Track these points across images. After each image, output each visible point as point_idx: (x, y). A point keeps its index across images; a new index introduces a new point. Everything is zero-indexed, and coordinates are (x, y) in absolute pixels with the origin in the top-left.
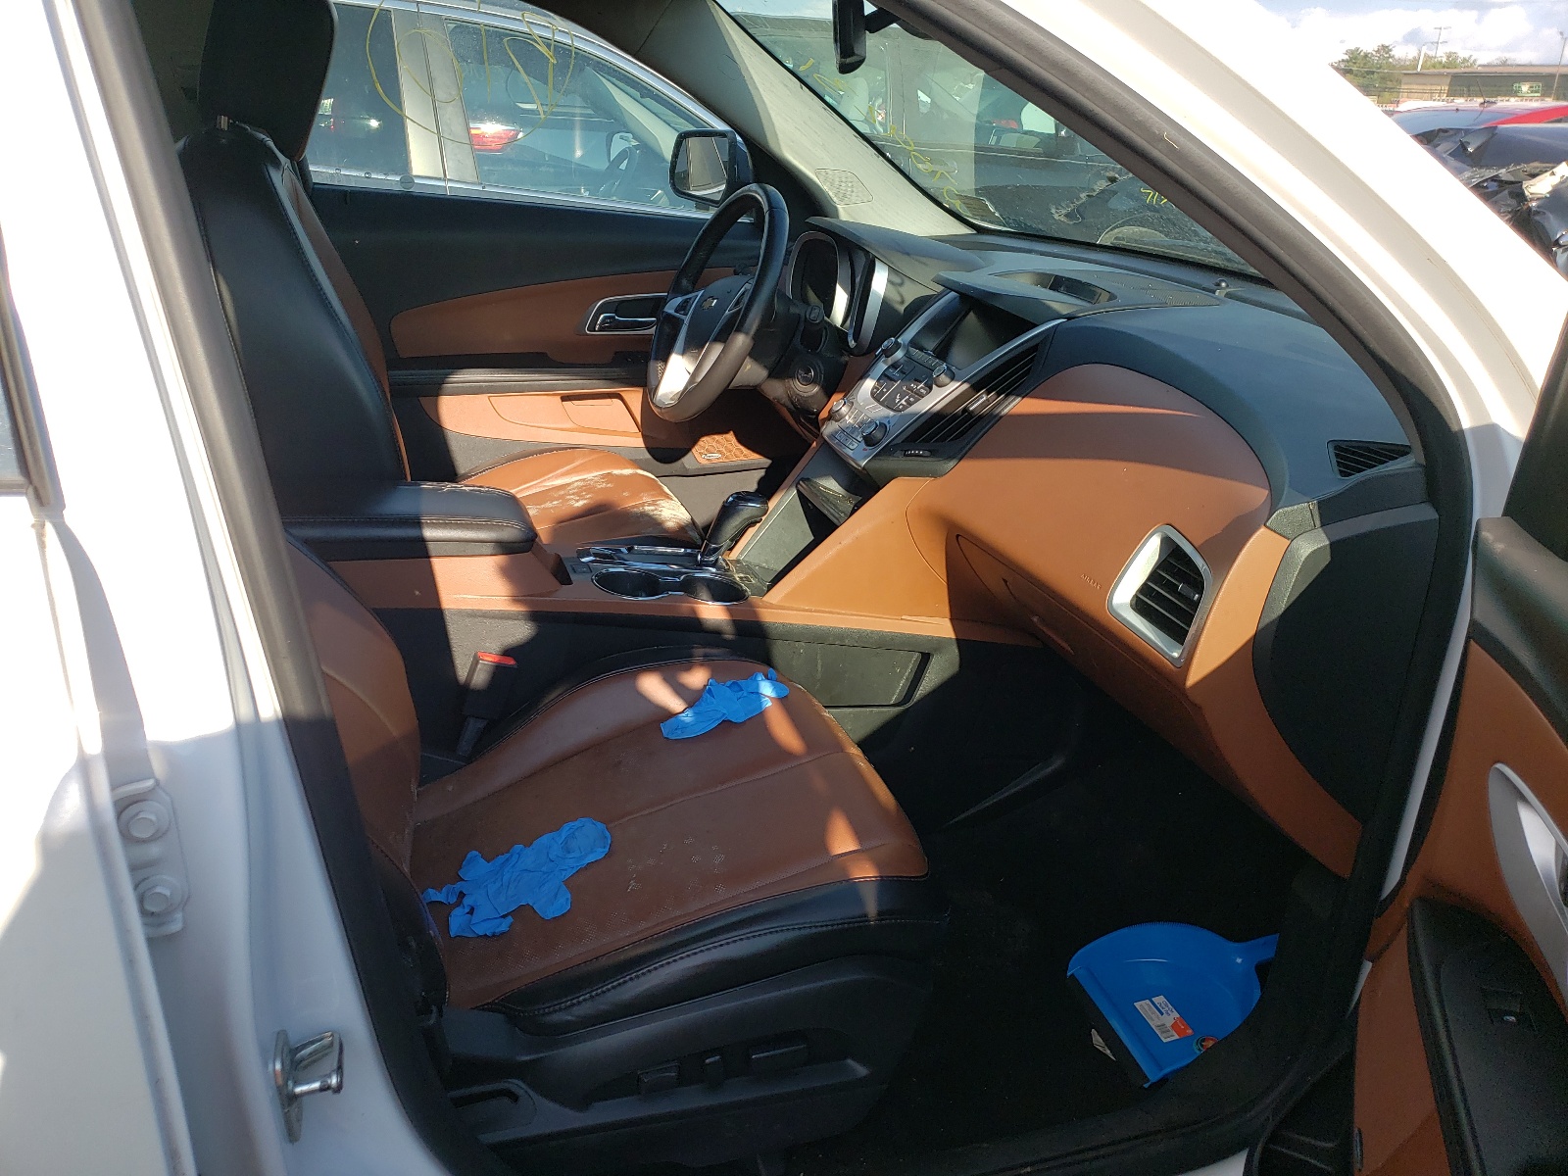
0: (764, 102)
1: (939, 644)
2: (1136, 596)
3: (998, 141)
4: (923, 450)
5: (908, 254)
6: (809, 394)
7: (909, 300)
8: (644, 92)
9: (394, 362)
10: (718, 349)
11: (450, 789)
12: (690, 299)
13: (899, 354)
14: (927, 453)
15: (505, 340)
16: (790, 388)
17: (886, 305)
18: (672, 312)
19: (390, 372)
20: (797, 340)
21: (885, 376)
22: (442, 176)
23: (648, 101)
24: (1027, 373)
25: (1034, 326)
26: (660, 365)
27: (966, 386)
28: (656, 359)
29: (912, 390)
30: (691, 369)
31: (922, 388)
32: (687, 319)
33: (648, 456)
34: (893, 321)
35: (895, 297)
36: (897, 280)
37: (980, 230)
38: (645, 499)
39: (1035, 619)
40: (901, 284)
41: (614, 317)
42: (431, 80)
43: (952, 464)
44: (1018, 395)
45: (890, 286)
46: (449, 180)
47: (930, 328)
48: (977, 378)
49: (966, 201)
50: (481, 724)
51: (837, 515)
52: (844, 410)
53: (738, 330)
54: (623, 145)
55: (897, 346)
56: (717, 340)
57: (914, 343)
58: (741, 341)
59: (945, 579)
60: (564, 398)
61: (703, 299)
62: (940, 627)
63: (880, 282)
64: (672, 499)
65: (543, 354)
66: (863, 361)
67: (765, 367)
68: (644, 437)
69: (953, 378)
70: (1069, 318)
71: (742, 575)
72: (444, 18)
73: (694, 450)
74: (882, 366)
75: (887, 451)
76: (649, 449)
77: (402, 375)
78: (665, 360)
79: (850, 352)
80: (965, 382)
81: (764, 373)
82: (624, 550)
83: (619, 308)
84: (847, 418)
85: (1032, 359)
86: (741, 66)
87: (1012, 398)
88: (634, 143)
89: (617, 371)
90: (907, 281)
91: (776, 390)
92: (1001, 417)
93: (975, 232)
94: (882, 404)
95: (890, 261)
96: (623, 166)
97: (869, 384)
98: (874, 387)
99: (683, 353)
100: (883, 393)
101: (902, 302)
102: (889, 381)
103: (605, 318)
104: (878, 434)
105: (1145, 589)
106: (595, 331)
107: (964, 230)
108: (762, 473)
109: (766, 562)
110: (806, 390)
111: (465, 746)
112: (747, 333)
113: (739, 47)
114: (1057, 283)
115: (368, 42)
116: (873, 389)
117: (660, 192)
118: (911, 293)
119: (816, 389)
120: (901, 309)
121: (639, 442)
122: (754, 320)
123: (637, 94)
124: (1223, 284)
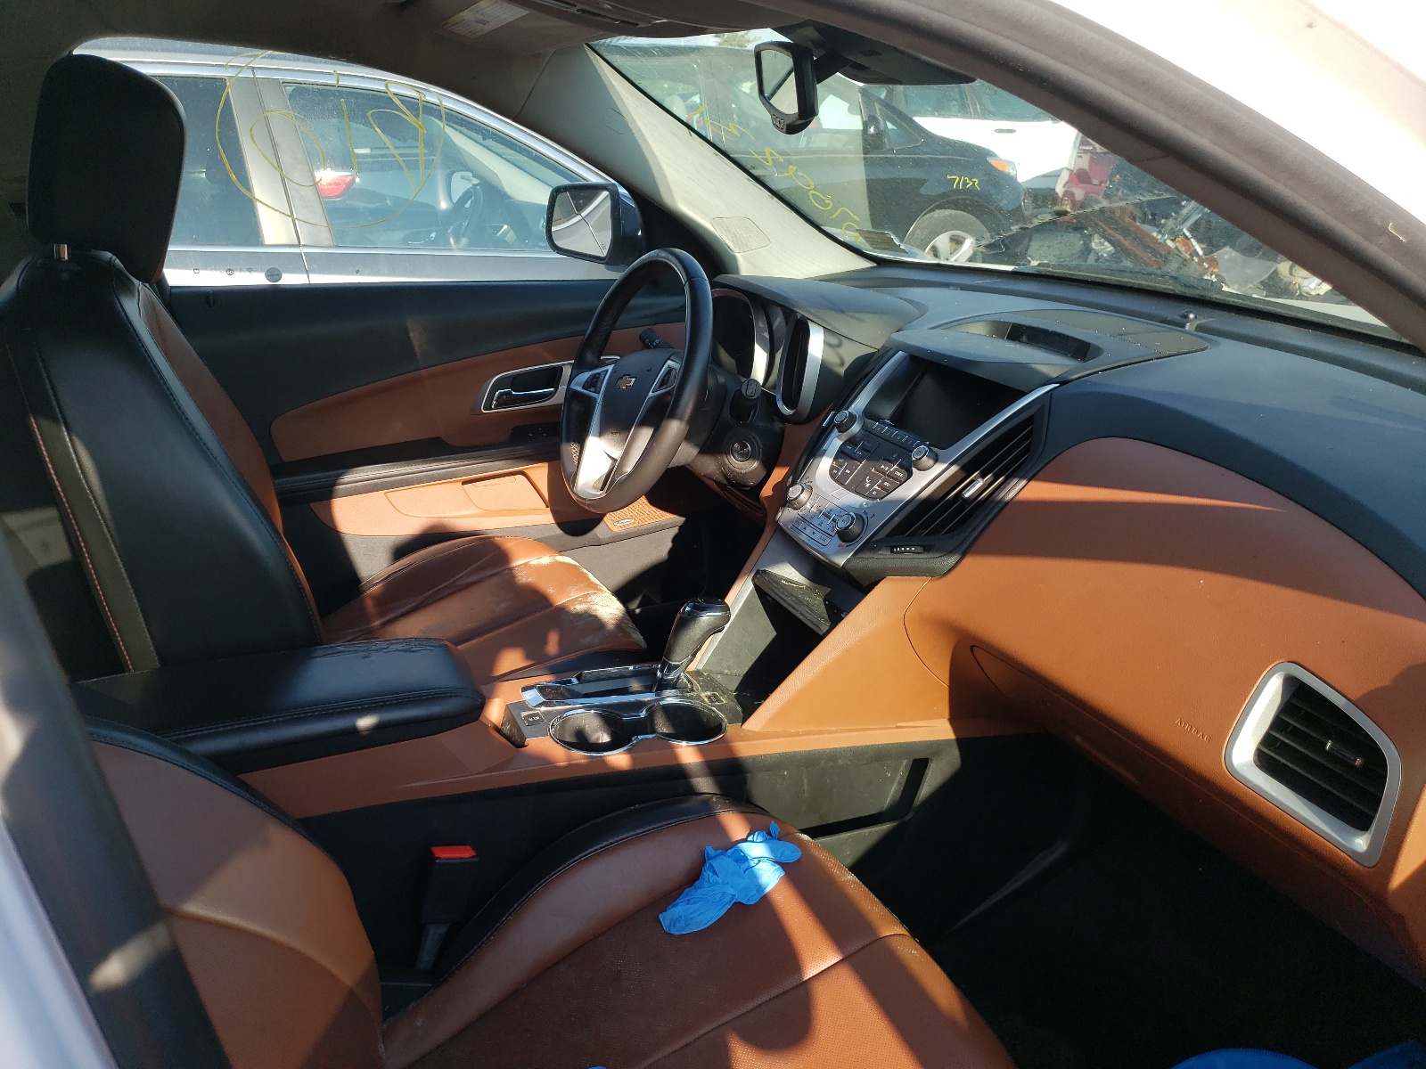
0: (654, 154)
1: (937, 747)
2: (1258, 750)
3: (808, 142)
4: (913, 546)
5: (842, 312)
6: (747, 471)
7: (849, 361)
8: (485, 134)
9: (279, 468)
10: (646, 434)
11: (419, 1023)
12: (599, 374)
13: (856, 428)
14: (920, 549)
15: (398, 431)
16: (724, 464)
17: (825, 368)
18: (579, 389)
19: (277, 481)
20: (726, 414)
21: (841, 454)
22: (296, 242)
23: (490, 142)
24: (1027, 449)
25: (1023, 394)
26: (574, 448)
27: (954, 469)
28: (569, 441)
29: (884, 473)
30: (617, 454)
31: (896, 470)
32: (599, 398)
33: (559, 531)
34: (839, 387)
35: (833, 359)
36: (834, 341)
37: (881, 262)
38: (574, 595)
39: (1078, 739)
40: (839, 345)
41: (510, 393)
42: (274, 146)
43: (952, 560)
44: (1022, 478)
45: (827, 347)
46: (304, 245)
47: (883, 393)
48: (965, 460)
49: (868, 235)
50: (443, 930)
51: (814, 620)
52: (804, 497)
53: (672, 416)
54: (466, 186)
55: (852, 418)
56: (644, 423)
57: (868, 413)
58: (674, 428)
59: (947, 683)
60: (465, 483)
61: (616, 377)
62: (940, 729)
63: (817, 345)
64: (600, 590)
65: (438, 439)
66: (808, 432)
67: (697, 445)
68: (554, 513)
69: (936, 460)
70: (1063, 382)
71: (709, 693)
72: (281, 81)
73: (605, 519)
74: (835, 442)
75: (869, 546)
76: (560, 524)
77: (287, 481)
78: (581, 443)
79: (783, 418)
80: (951, 464)
81: (695, 451)
82: (574, 680)
83: (515, 382)
84: (808, 505)
85: (1031, 431)
86: (627, 118)
87: (1015, 481)
88: (476, 181)
89: (520, 449)
90: (845, 342)
91: (709, 466)
92: (1007, 503)
93: (875, 265)
94: (848, 488)
95: (823, 321)
96: (467, 205)
97: (825, 464)
98: (832, 468)
99: (600, 434)
100: (847, 476)
101: (842, 364)
102: (851, 461)
103: (501, 394)
104: (855, 528)
105: (1268, 741)
106: (492, 409)
107: (865, 264)
108: (675, 531)
109: (729, 668)
110: (744, 467)
111: (427, 957)
112: (681, 419)
113: (624, 99)
114: (1017, 333)
115: (217, 130)
116: (831, 471)
117: (505, 227)
118: (851, 353)
119: (755, 464)
120: (842, 371)
121: (547, 518)
122: (688, 403)
123: (479, 138)
124: (1192, 316)
